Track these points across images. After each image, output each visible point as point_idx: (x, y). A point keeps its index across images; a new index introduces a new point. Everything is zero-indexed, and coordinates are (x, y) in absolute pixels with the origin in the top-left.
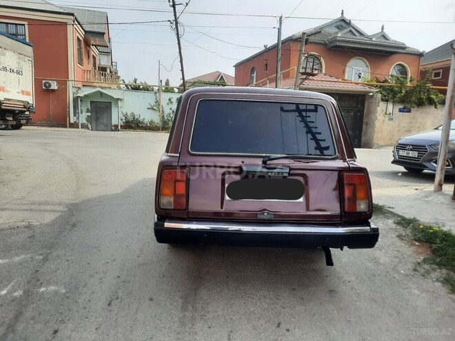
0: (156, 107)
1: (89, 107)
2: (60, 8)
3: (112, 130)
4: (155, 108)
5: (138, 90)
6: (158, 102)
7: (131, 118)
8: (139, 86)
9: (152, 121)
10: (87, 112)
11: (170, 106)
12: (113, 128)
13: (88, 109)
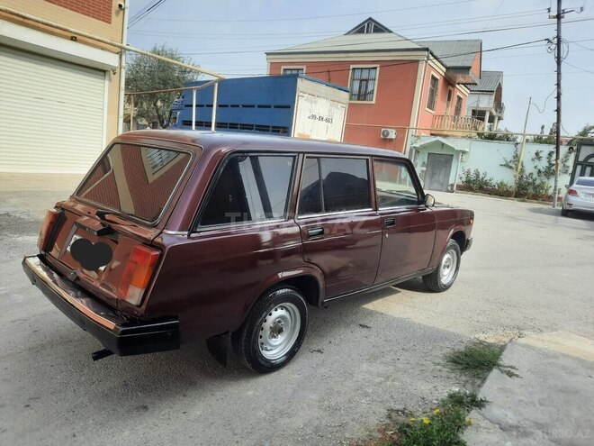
0: (514, 163)
1: (426, 161)
2: (417, 43)
3: (448, 191)
4: (512, 165)
5: (492, 139)
6: (516, 157)
7: (473, 177)
8: (495, 135)
9: (501, 183)
10: (422, 166)
11: (537, 162)
12: (449, 188)
13: (424, 163)
